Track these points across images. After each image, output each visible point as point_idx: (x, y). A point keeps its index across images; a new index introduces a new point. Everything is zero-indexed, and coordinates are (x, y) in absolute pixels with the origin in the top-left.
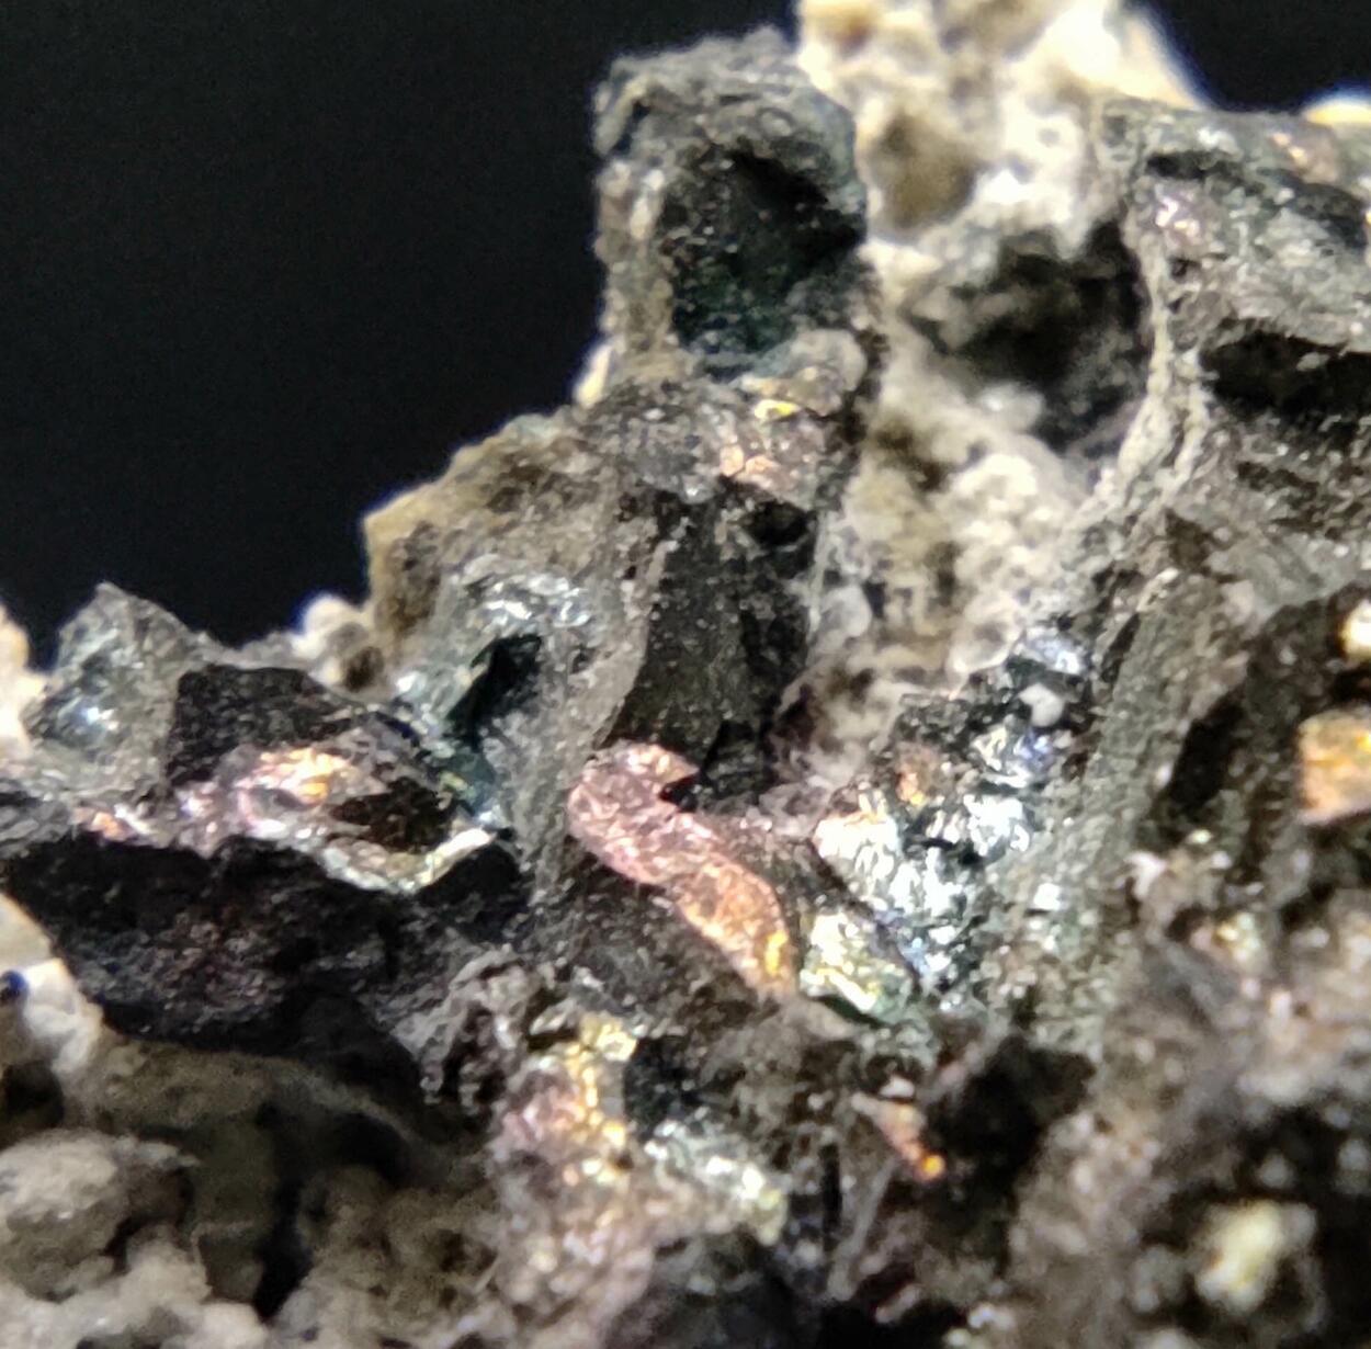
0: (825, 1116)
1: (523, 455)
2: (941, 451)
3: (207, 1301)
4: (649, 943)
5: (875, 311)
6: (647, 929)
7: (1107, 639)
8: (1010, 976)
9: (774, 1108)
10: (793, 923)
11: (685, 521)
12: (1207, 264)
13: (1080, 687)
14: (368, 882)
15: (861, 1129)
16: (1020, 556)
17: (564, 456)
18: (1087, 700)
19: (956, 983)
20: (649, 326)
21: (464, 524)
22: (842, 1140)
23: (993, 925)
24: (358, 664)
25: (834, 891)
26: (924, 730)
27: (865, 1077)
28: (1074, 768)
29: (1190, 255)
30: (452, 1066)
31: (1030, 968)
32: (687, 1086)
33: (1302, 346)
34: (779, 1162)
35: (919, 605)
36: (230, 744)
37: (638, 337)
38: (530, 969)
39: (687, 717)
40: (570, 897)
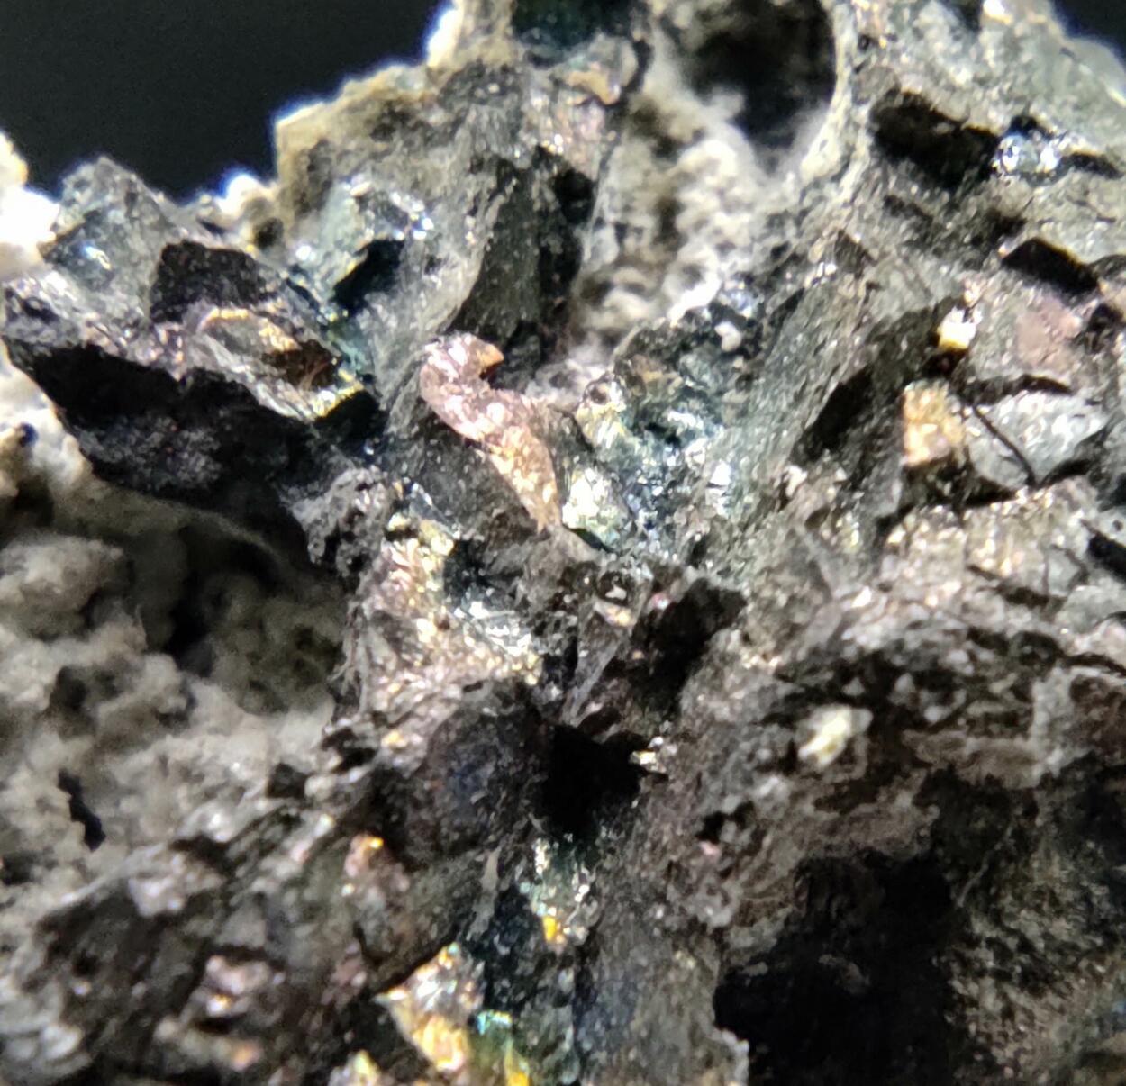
0: (571, 610)
1: (400, 101)
2: (675, 130)
3: (145, 652)
4: (468, 478)
5: (646, 27)
6: (466, 469)
7: (779, 300)
8: (692, 526)
9: (539, 599)
10: (560, 475)
11: (514, 182)
12: (883, 42)
13: (755, 329)
14: (284, 411)
15: (596, 622)
16: (721, 220)
17: (427, 107)
18: (757, 338)
19: (657, 525)
20: (494, 15)
21: (352, 145)
22: (582, 627)
23: (685, 489)
24: (265, 229)
25: (586, 453)
26: (652, 347)
27: (599, 586)
28: (743, 383)
29: (872, 34)
30: (333, 542)
31: (706, 522)
32: (482, 573)
33: (938, 117)
34: (539, 632)
35: (647, 238)
36: (194, 299)
37: (484, 22)
38: (387, 484)
39: (500, 318)
40: (416, 437)
